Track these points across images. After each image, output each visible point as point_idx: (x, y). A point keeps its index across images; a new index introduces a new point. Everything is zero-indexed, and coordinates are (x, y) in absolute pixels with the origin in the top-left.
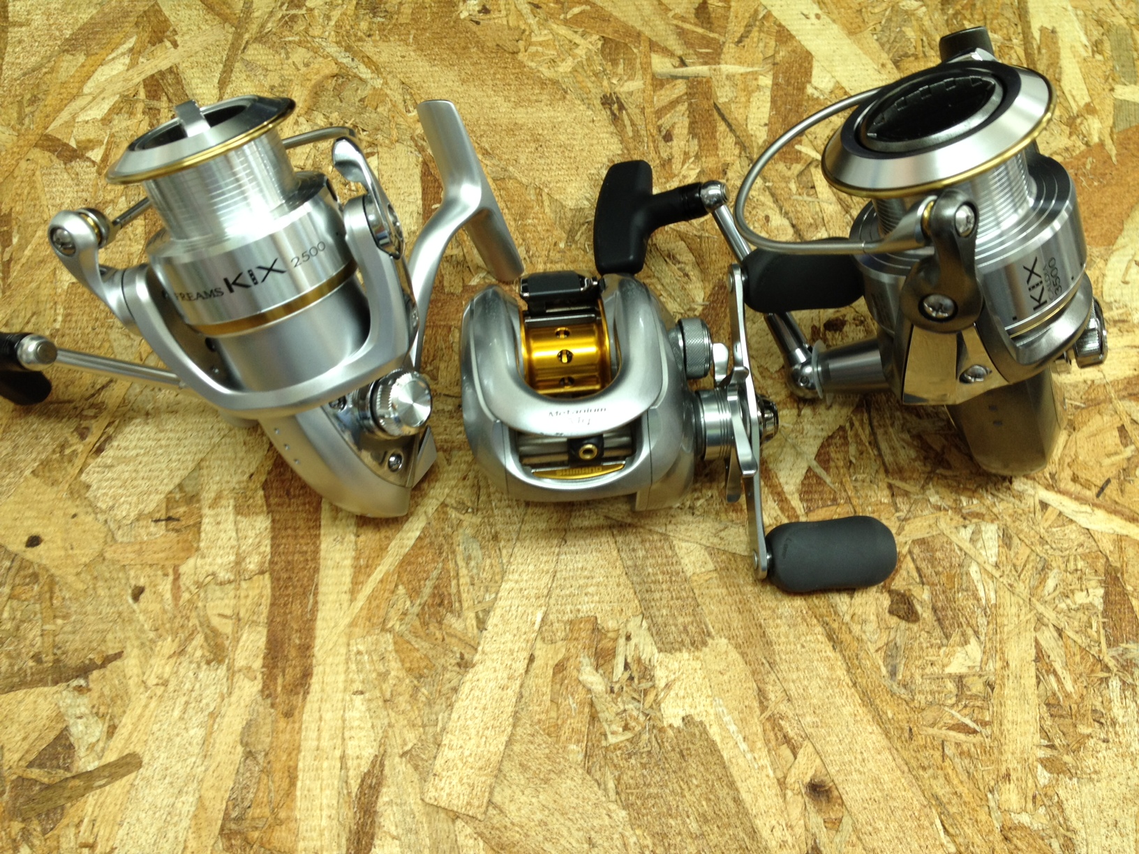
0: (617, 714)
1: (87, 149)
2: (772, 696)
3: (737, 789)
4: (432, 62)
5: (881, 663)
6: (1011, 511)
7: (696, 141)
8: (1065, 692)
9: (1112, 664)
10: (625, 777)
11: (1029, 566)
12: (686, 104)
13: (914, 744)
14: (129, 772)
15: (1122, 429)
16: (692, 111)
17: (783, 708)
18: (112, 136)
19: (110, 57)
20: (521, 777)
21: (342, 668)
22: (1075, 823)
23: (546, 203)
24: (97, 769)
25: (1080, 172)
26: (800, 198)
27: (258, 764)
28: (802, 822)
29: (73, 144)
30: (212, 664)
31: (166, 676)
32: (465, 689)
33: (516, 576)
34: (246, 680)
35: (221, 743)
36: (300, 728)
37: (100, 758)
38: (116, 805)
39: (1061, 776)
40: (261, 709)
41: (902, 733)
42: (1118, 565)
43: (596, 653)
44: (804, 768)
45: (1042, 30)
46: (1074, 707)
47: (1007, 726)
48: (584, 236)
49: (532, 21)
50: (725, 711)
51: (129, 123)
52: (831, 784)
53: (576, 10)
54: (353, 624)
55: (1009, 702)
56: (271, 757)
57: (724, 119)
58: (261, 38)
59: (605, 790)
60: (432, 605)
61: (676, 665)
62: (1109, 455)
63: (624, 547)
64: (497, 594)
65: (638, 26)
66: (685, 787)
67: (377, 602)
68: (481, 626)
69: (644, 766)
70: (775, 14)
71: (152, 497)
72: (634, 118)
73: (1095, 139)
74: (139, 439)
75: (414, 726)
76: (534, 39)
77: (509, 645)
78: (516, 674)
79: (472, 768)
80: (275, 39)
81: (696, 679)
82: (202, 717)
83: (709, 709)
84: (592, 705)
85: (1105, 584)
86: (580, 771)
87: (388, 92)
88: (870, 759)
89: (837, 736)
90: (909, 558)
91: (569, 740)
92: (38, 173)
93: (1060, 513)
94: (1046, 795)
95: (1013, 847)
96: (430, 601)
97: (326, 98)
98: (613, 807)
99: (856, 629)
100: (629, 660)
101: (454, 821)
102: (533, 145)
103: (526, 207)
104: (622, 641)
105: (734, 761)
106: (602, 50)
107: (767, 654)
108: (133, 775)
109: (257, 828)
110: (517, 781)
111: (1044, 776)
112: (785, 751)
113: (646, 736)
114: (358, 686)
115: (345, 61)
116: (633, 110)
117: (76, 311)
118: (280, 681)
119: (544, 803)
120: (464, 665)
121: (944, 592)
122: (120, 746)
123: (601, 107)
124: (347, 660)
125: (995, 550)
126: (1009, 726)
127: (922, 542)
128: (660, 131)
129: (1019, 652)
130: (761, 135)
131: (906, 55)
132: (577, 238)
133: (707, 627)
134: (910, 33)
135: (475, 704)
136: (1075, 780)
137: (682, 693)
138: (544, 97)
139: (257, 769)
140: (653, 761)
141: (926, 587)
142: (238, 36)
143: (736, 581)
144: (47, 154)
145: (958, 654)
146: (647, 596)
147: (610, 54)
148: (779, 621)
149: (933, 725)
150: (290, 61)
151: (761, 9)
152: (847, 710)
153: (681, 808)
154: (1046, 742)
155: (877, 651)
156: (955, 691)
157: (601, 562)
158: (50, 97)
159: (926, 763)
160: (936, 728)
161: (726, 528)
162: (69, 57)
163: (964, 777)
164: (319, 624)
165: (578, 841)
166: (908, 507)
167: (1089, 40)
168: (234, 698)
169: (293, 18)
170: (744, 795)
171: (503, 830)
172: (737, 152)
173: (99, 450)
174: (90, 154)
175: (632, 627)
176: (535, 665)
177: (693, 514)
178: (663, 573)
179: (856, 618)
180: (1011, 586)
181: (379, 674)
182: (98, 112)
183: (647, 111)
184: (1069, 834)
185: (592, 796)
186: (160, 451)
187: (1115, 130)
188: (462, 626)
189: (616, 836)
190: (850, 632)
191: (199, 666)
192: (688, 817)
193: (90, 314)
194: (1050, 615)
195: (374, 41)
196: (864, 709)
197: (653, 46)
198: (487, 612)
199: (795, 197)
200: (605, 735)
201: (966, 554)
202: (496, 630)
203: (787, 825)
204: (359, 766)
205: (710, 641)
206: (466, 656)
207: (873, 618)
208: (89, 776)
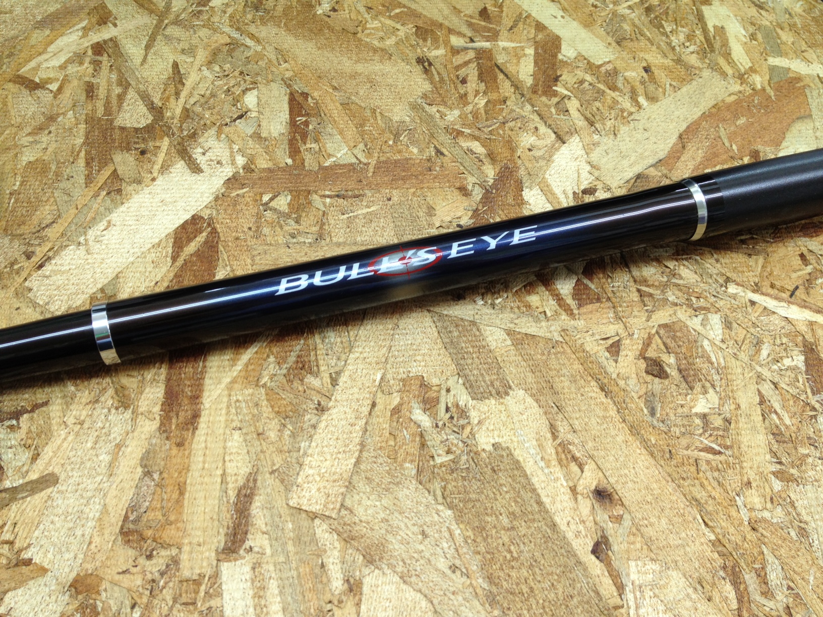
0: (442, 442)
1: (47, 83)
2: (561, 429)
3: (538, 495)
4: (296, 36)
5: (643, 405)
6: (729, 306)
7: (483, 84)
8: (785, 425)
9: (817, 406)
10: (449, 487)
11: (747, 342)
12: (475, 64)
13: (674, 462)
14: (48, 487)
15: (802, 256)
16: (479, 66)
17: (570, 437)
18: (66, 76)
19: (68, 32)
20: (367, 487)
21: (224, 412)
22: (806, 518)
23: (379, 118)
24: (22, 485)
25: (751, 105)
26: (559, 117)
27: (154, 480)
28: (591, 518)
29: (37, 80)
30: (120, 409)
31: (82, 418)
32: (322, 425)
33: (360, 349)
34: (147, 420)
35: (124, 466)
36: (190, 454)
37: (24, 478)
38: (34, 511)
39: (790, 483)
40: (159, 441)
41: (664, 453)
42: (812, 340)
43: (424, 401)
44: (589, 479)
45: (715, 27)
46: (793, 435)
47: (744, 448)
48: (406, 138)
49: (366, 16)
50: (526, 439)
51: (79, 68)
52: (612, 490)
53: (397, 11)
54: (234, 381)
55: (743, 432)
56: (165, 475)
57: (502, 71)
58: (177, 22)
59: (435, 495)
60: (296, 368)
61: (486, 409)
62: (795, 271)
63: (443, 330)
64: (346, 361)
65: (440, 20)
66: (497, 493)
67: (253, 367)
68: (334, 383)
69: (464, 478)
70: (533, 15)
71: (79, 296)
72: (440, 71)
73: (759, 87)
74: (72, 259)
75: (281, 451)
76: (368, 26)
77: (356, 396)
78: (362, 415)
79: (327, 481)
80: (186, 23)
81: (502, 417)
82: (110, 446)
83: (513, 438)
84: (422, 436)
85: (805, 353)
86: (414, 482)
87: (266, 53)
88: (641, 473)
89: (614, 456)
90: (657, 336)
91: (404, 460)
92: (10, 97)
93: (765, 308)
94: (780, 497)
95: (760, 535)
96: (295, 366)
97: (221, 56)
98: (441, 508)
99: (622, 383)
100: (449, 405)
101: (313, 519)
102: (369, 85)
103: (364, 120)
104: (443, 392)
105: (534, 474)
106: (416, 33)
107: (555, 401)
108: (50, 489)
109: (151, 527)
110: (364, 490)
111: (777, 485)
112: (574, 467)
113: (464, 458)
114: (236, 424)
115: (235, 36)
116: (438, 66)
117: (31, 179)
118: (174, 421)
119: (386, 505)
120: (321, 409)
121: (685, 358)
122: (41, 468)
123: (416, 64)
124: (228, 407)
125: (720, 331)
126: (746, 449)
127: (665, 326)
128: (458, 78)
129: (747, 398)
130: (529, 81)
131: (625, 39)
132: (401, 139)
133: (508, 382)
134: (626, 27)
135: (329, 436)
136: (801, 486)
137: (492, 427)
138: (377, 58)
139: (153, 483)
140: (471, 475)
141: (671, 355)
142: (160, 21)
143: (529, 352)
144: (17, 86)
145: (700, 400)
146: (462, 362)
147: (421, 35)
148: (562, 378)
149: (687, 448)
150: (197, 35)
151: (524, 12)
152: (620, 439)
153: (495, 508)
154: (775, 460)
155: (639, 398)
156: (702, 425)
157: (425, 340)
158: (23, 54)
159: (685, 475)
160: (689, 450)
161: (518, 317)
162: (38, 31)
163: (715, 484)
164: (207, 381)
165: (413, 533)
166: (653, 304)
167: (747, 33)
168: (136, 434)
169: (200, 12)
170: (545, 499)
171: (353, 525)
172: (513, 90)
173: (41, 266)
174: (51, 87)
175: (451, 383)
176: (376, 409)
177: (494, 308)
178: (473, 347)
179: (621, 375)
180: (735, 354)
181: (254, 416)
182: (57, 62)
183: (449, 67)
184: (802, 525)
185: (424, 500)
186: (87, 267)
187: (772, 82)
188: (320, 383)
189: (444, 529)
190: (618, 385)
191: (109, 411)
192: (501, 514)
193: (41, 181)
194: (766, 373)
195: (256, 26)
196: (634, 438)
197: (450, 31)
198: (338, 373)
199: (555, 116)
200: (433, 457)
201: (699, 334)
202: (345, 385)
203: (579, 519)
204: (237, 481)
205: (511, 392)
206: (322, 403)
207: (634, 376)
208: (14, 490)
